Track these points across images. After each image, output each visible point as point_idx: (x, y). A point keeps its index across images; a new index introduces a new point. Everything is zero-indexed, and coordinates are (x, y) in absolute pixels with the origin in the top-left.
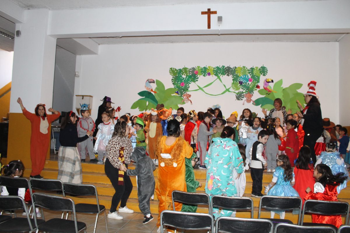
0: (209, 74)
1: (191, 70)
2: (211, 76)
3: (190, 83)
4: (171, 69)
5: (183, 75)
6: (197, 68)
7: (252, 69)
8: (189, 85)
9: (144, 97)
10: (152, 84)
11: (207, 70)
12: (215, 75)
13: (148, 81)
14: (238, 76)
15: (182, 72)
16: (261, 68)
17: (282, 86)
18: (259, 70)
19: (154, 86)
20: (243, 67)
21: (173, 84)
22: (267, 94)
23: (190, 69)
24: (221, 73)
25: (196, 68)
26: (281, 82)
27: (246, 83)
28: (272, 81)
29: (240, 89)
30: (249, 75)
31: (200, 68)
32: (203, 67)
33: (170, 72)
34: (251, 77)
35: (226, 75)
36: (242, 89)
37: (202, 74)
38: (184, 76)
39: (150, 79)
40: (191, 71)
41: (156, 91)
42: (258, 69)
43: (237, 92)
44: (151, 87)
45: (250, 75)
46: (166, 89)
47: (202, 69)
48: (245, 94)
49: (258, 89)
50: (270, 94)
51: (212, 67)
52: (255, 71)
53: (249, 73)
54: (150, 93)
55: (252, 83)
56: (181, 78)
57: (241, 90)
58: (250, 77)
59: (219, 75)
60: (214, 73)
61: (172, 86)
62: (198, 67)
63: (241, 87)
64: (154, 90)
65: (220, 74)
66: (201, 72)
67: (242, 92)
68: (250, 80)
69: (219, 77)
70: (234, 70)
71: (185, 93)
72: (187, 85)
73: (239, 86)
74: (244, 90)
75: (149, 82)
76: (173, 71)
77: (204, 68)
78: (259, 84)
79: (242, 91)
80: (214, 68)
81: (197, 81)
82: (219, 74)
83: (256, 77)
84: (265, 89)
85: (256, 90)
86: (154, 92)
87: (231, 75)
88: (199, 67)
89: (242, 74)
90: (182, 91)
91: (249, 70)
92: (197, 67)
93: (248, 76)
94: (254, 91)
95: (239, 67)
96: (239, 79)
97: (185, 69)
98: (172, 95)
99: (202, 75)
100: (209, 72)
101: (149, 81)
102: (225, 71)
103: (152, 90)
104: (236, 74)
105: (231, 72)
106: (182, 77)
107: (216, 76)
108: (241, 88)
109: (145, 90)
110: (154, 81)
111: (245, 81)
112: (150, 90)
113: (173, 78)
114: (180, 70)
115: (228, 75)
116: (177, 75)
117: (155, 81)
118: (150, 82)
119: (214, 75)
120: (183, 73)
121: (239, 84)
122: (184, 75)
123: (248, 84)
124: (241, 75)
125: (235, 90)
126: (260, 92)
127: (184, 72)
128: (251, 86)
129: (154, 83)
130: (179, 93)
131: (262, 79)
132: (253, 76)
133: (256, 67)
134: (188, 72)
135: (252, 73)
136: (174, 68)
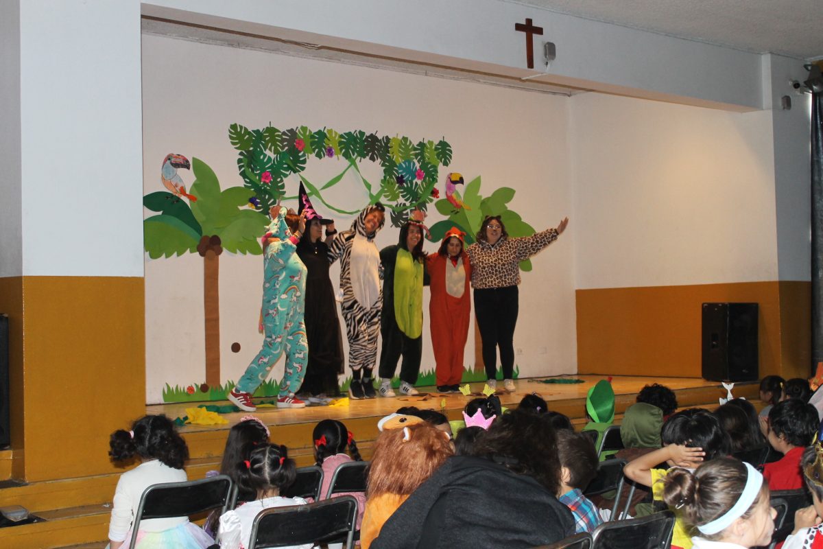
0: (330, 153)
1: (287, 135)
2: (335, 157)
3: (286, 176)
4: (234, 127)
5: (267, 150)
6: (299, 131)
7: (422, 145)
8: (282, 181)
9: (160, 213)
10: (181, 172)
11: (326, 140)
12: (344, 155)
13: (168, 162)
14: (393, 164)
15: (265, 141)
16: (438, 145)
17: (479, 194)
18: (436, 149)
19: (187, 178)
20: (404, 138)
21: (243, 174)
22: (452, 212)
23: (284, 133)
24: (357, 152)
25: (297, 131)
26: (477, 183)
27: (411, 182)
28: (461, 181)
29: (398, 197)
30: (415, 161)
31: (308, 133)
32: (316, 131)
33: (231, 137)
34: (420, 167)
35: (368, 158)
36: (403, 196)
37: (314, 150)
38: (270, 154)
39: (175, 153)
40: (285, 140)
41: (196, 194)
42: (433, 148)
43: (394, 204)
44: (181, 180)
45: (419, 161)
46: (222, 190)
47: (312, 137)
48: (408, 210)
49: (435, 200)
50: (458, 212)
51: (336, 133)
52: (428, 153)
53: (416, 155)
54: (178, 200)
55: (422, 183)
56: (262, 157)
57: (401, 200)
58: (418, 165)
59: (354, 157)
60: (341, 150)
61: (240, 182)
62: (302, 128)
63: (402, 192)
64: (188, 192)
65: (356, 154)
66: (312, 144)
67: (404, 205)
68: (420, 177)
69: (353, 163)
70: (387, 144)
71: (274, 203)
72: (279, 180)
73: (396, 190)
74: (406, 200)
75: (172, 164)
76: (238, 135)
77: (319, 132)
78: (436, 186)
79: (404, 202)
80: (341, 136)
81: (303, 169)
82: (354, 155)
83: (431, 167)
84: (449, 199)
85: (431, 201)
86: (191, 198)
87: (379, 160)
88: (304, 129)
89: (401, 157)
90: (267, 197)
91: (415, 149)
92: (299, 128)
93: (414, 164)
94: (427, 204)
95: (394, 138)
96: (397, 171)
97: (271, 130)
98: (241, 208)
99: (314, 155)
100: (331, 145)
101: (173, 160)
102: (366, 147)
103: (183, 191)
104: (389, 157)
105: (378, 151)
106: (265, 155)
107: (347, 158)
108: (401, 194)
109: (162, 188)
110: (187, 161)
111: (409, 177)
112: (178, 189)
113: (242, 157)
114: (257, 132)
115: (372, 159)
116: (251, 149)
117: (191, 163)
118: (177, 165)
119: (341, 156)
120: (267, 142)
121: (397, 185)
122: (270, 150)
123: (416, 183)
124: (398, 159)
125: (388, 200)
126: (441, 207)
127: (269, 141)
128: (421, 190)
129: (188, 168)
130: (258, 203)
131: (443, 172)
132: (424, 165)
133: (429, 142)
134: (278, 140)
135: (423, 158)
136: (241, 127)
